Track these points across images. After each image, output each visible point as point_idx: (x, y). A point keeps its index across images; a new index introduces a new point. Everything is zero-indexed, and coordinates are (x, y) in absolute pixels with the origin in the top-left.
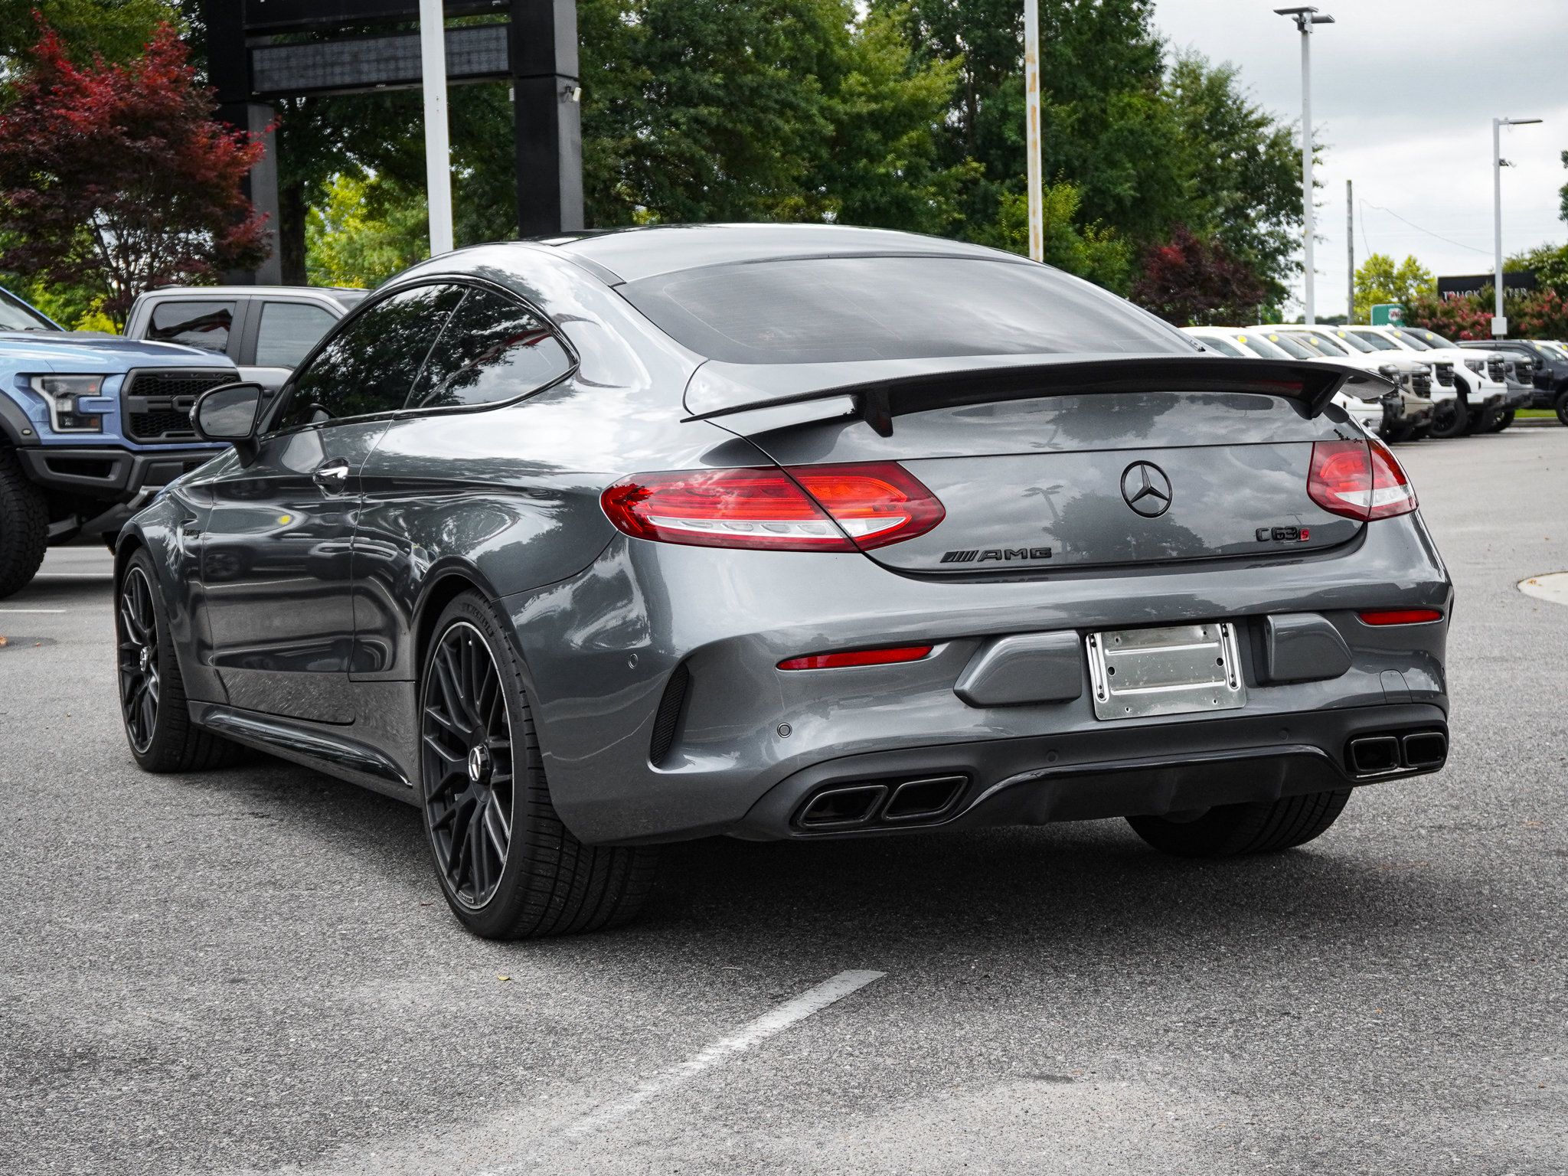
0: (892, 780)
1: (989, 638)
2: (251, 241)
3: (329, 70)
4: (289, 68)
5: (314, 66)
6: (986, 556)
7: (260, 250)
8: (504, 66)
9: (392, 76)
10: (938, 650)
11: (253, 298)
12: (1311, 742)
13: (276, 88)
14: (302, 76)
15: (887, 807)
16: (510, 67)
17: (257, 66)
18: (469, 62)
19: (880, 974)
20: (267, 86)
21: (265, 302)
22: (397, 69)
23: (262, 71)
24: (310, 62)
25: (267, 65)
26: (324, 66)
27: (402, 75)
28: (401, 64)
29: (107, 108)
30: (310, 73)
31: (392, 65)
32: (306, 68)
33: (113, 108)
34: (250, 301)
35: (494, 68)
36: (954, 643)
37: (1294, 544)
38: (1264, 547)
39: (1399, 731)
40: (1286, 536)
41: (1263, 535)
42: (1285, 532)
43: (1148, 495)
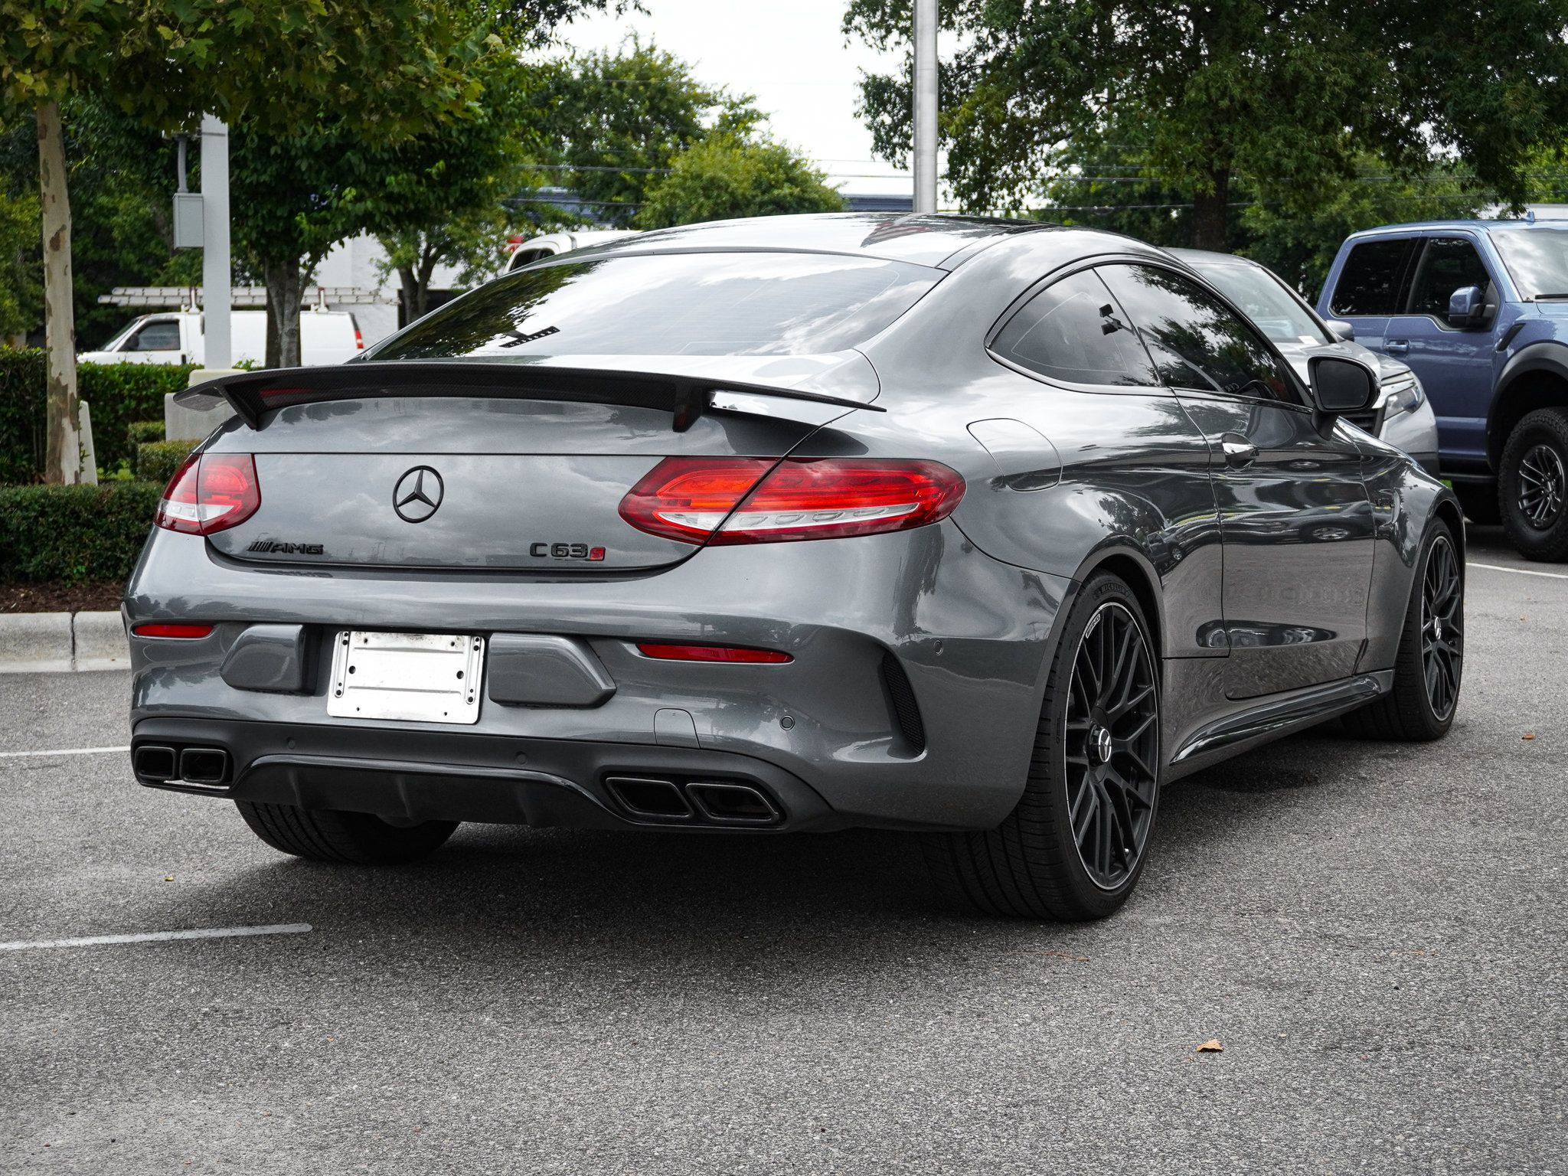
1: (249, 624)
6: (277, 548)
10: (215, 631)
36: (225, 626)
37: (581, 563)
38: (538, 563)
39: (681, 777)
40: (571, 553)
41: (540, 550)
42: (570, 549)
43: (417, 500)
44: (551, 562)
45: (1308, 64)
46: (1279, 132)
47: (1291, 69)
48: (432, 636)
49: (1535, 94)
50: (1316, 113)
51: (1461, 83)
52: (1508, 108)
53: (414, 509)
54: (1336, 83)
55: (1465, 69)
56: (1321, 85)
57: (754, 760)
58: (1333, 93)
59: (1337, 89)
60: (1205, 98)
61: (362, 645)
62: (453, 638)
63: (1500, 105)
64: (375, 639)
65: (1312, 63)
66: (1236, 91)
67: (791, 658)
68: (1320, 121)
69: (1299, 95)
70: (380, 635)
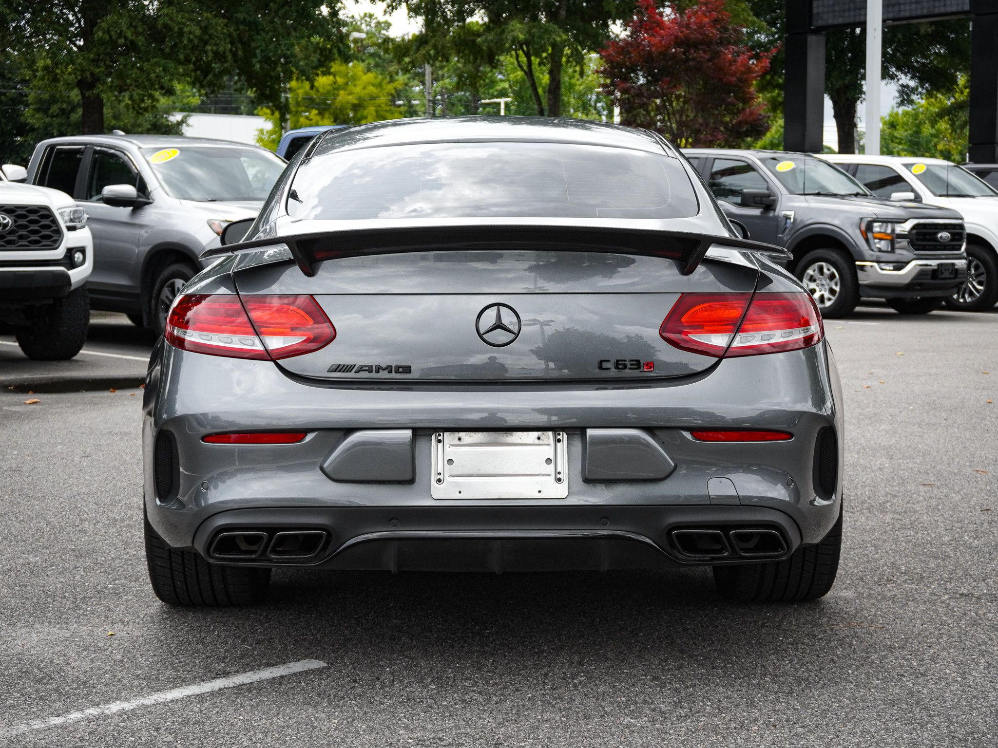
0: (272, 529)
1: (349, 431)
2: (755, 121)
3: (858, 12)
4: (834, 11)
5: (849, 10)
6: (361, 369)
7: (761, 126)
8: (967, 7)
9: (897, 16)
10: (309, 437)
11: (710, 156)
12: (632, 529)
13: (824, 24)
14: (841, 16)
15: (269, 549)
16: (970, 8)
17: (815, 11)
18: (945, 5)
19: (322, 664)
20: (820, 23)
21: (715, 159)
22: (900, 11)
23: (818, 14)
24: (846, 7)
25: (820, 10)
26: (855, 9)
27: (902, 14)
28: (902, 7)
29: (672, 37)
30: (846, 14)
31: (896, 8)
32: (844, 11)
33: (676, 37)
34: (707, 158)
35: (960, 9)
36: (322, 433)
37: (636, 373)
38: (604, 374)
39: (725, 527)
40: (629, 366)
41: (605, 365)
42: (628, 363)
43: (499, 330)
44: (613, 373)
45: (171, 19)
46: (156, 62)
47: (161, 22)
48: (520, 433)
49: (311, 48)
50: (178, 52)
51: (265, 38)
52: (297, 56)
53: (500, 336)
54: (190, 33)
55: (267, 29)
56: (181, 33)
57: (773, 511)
58: (189, 38)
59: (191, 36)
60: (108, 37)
61: (457, 442)
62: (540, 433)
63: (291, 53)
64: (467, 437)
65: (175, 19)
66: (129, 34)
67: (790, 435)
68: (181, 57)
69: (167, 39)
70: (472, 434)
